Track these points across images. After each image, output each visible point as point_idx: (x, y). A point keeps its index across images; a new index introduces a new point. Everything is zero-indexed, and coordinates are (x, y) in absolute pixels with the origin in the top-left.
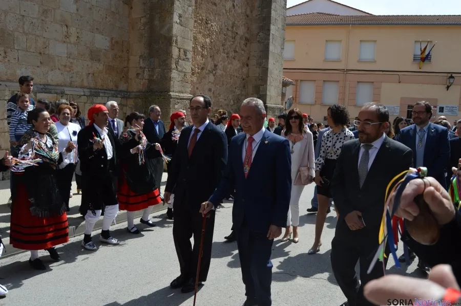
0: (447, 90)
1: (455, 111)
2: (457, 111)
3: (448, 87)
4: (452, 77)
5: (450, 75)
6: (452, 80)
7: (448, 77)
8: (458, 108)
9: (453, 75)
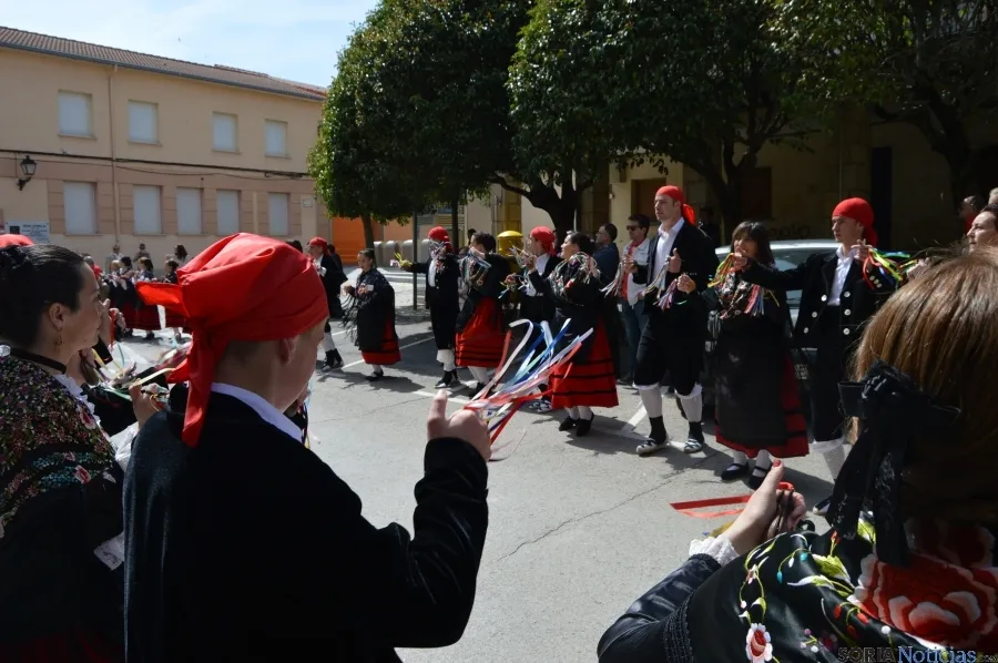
0: (21, 189)
1: (44, 233)
2: (48, 235)
3: (22, 184)
4: (28, 161)
5: (23, 157)
6: (30, 168)
7: (19, 162)
8: (48, 228)
9: (32, 157)
